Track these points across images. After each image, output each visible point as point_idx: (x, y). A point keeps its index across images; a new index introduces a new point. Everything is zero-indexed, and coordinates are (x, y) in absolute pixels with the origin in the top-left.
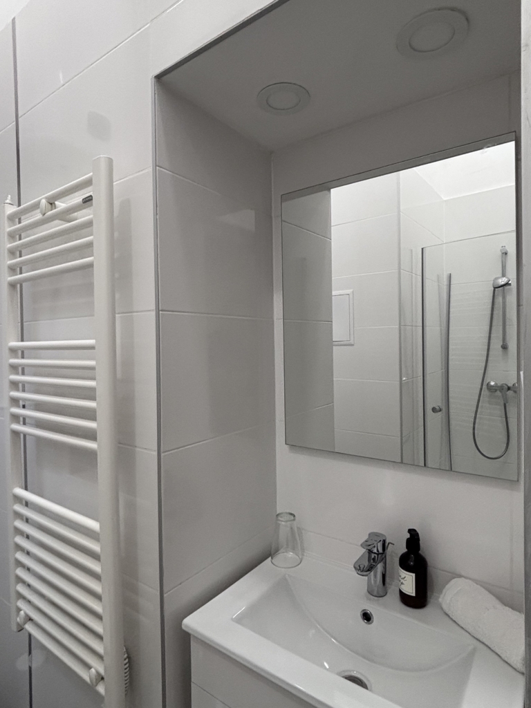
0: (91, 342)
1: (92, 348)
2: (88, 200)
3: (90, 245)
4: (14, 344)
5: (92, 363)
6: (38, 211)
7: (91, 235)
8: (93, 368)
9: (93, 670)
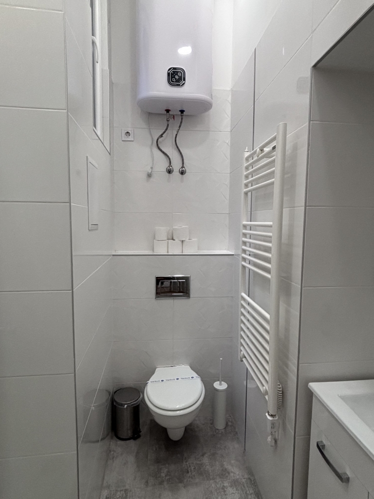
0: (271, 223)
1: (271, 226)
2: (274, 148)
3: (273, 172)
4: (245, 223)
5: (271, 234)
6: (256, 155)
7: (274, 167)
8: (270, 237)
9: (264, 387)
